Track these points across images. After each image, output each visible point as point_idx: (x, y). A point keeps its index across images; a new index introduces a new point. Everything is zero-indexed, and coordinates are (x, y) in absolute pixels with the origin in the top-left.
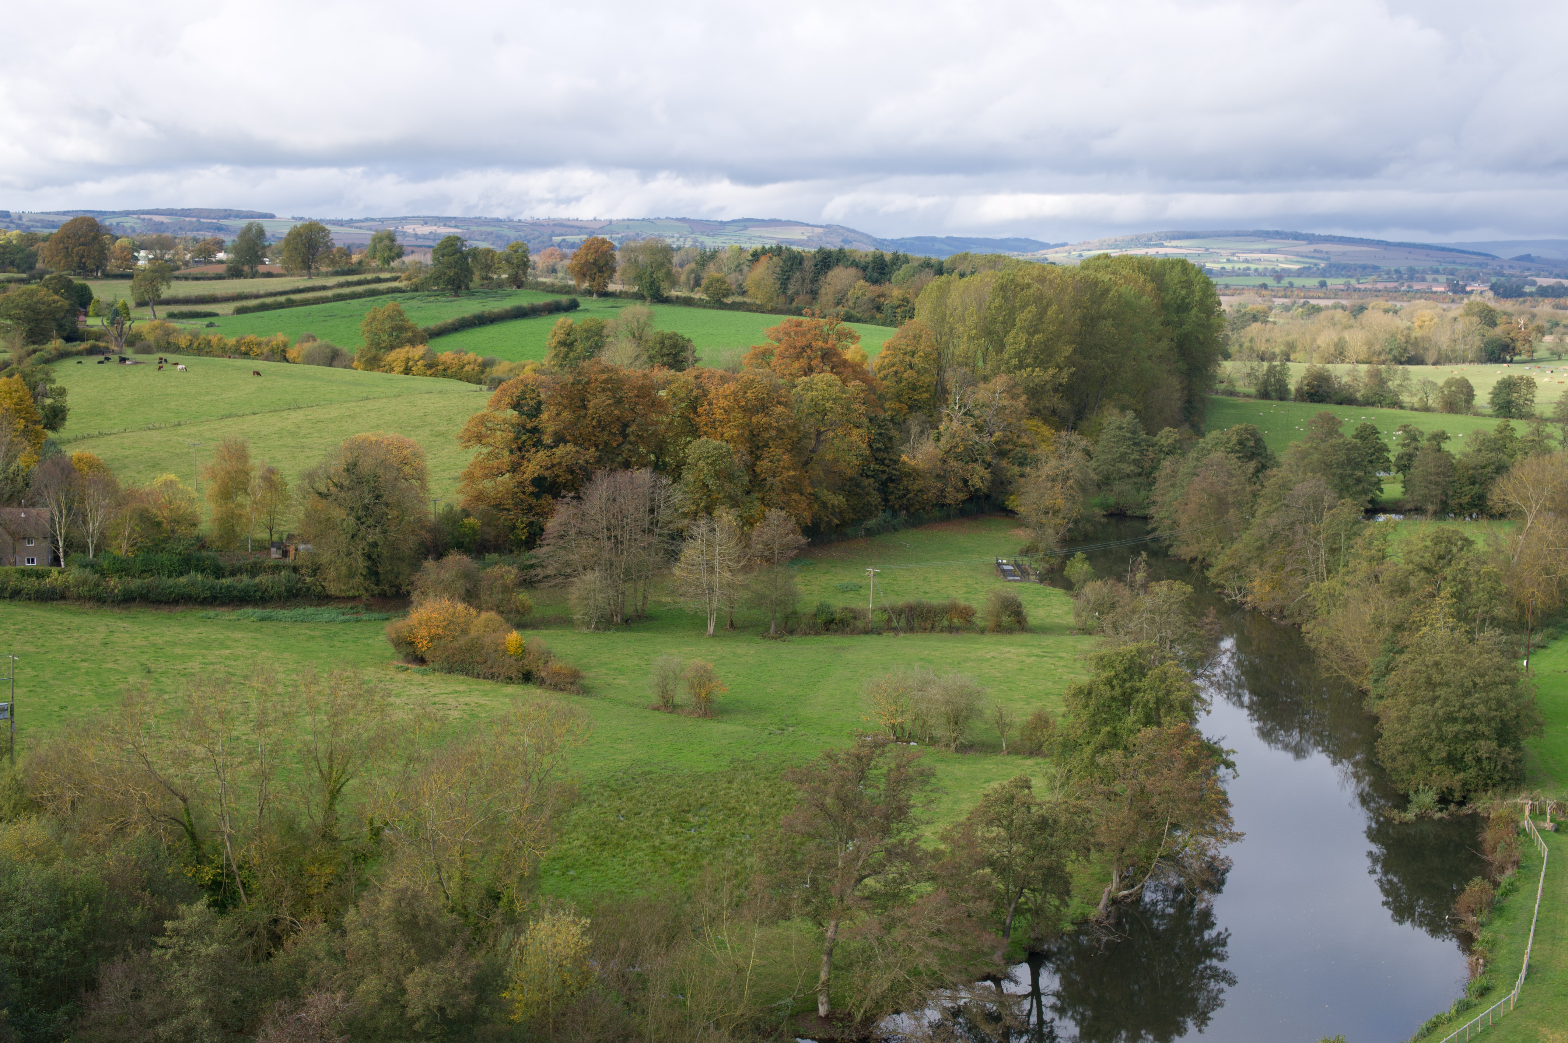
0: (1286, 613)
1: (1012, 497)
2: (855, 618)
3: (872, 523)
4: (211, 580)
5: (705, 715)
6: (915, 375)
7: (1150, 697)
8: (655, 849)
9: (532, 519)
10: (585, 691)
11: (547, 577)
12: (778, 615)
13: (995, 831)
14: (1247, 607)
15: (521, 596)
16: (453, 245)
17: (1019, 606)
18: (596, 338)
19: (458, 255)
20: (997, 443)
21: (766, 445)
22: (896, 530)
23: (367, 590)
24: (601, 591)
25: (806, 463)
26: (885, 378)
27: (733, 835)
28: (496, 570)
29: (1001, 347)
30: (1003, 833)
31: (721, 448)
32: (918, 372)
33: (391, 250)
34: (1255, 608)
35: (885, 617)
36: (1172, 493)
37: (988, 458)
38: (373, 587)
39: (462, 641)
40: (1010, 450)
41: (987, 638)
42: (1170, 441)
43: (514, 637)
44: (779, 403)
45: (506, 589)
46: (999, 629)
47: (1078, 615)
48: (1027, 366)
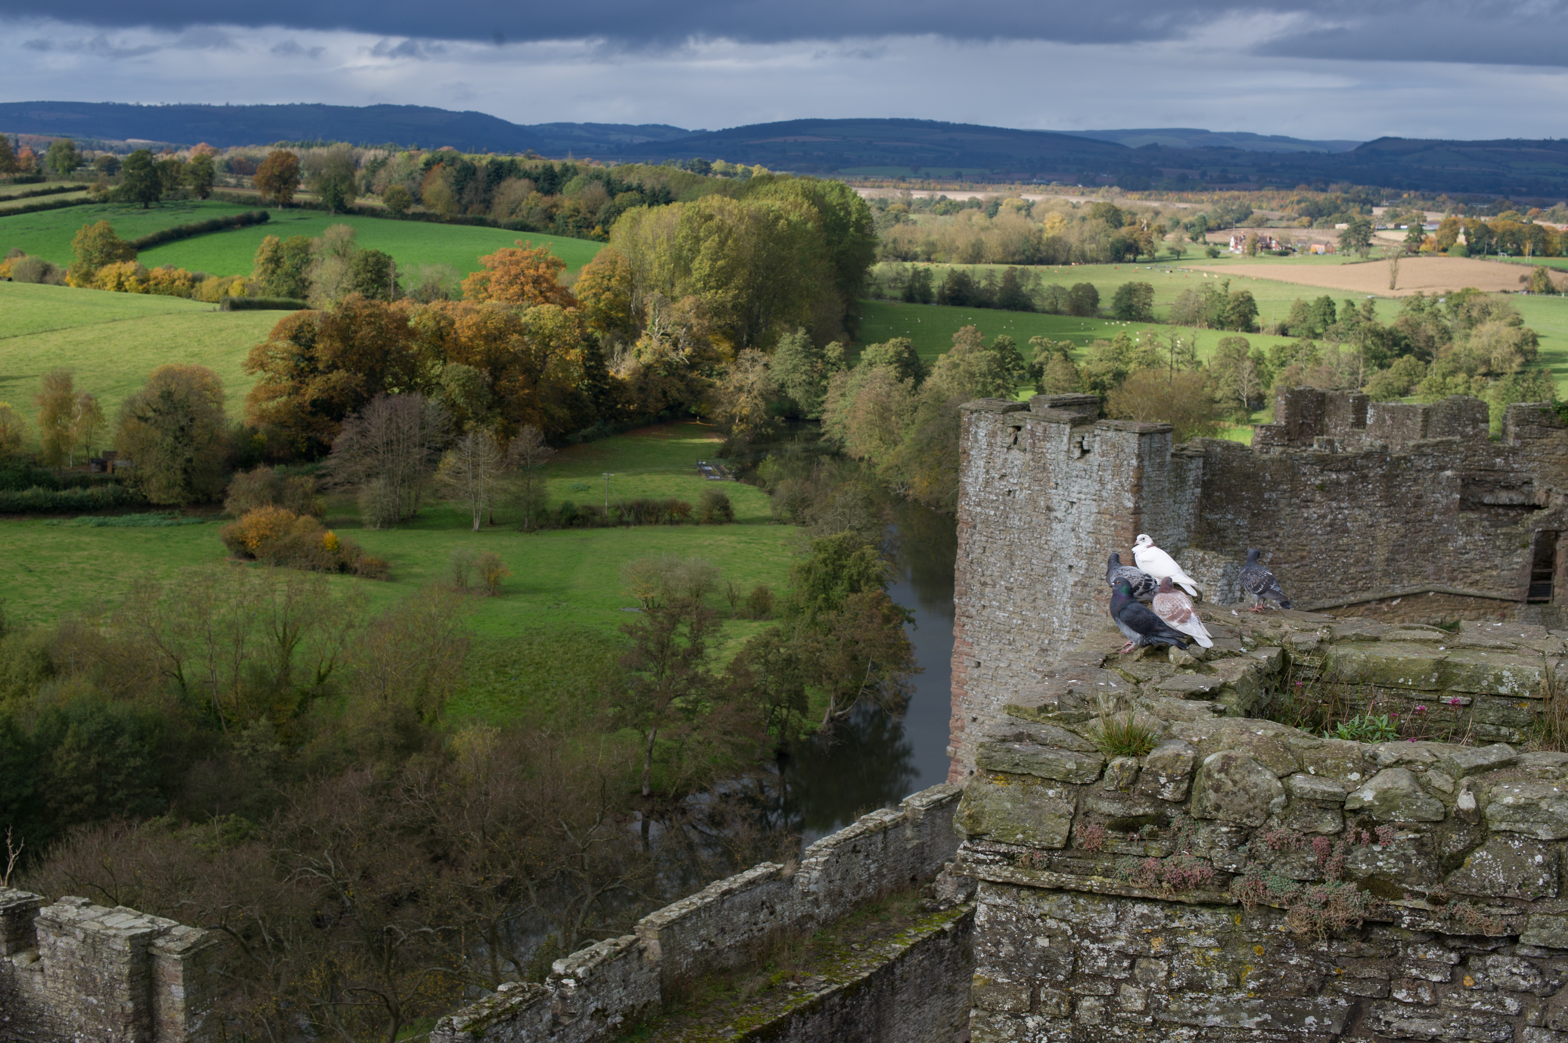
0: (942, 503)
1: (703, 406)
2: (594, 514)
3: (589, 430)
4: (50, 493)
5: (494, 594)
6: (612, 297)
7: (854, 571)
8: (491, 693)
9: (310, 434)
10: (392, 579)
11: (336, 484)
12: (531, 512)
13: (756, 667)
14: (909, 499)
15: (318, 501)
16: (143, 159)
17: (727, 502)
18: (302, 255)
19: (148, 169)
20: (687, 357)
21: (504, 368)
22: (607, 436)
23: (184, 498)
24: (385, 496)
25: (535, 382)
26: (586, 299)
27: (545, 682)
28: (296, 480)
29: (688, 272)
30: (762, 669)
31: (469, 371)
32: (616, 296)
33: (71, 159)
34: (916, 500)
35: (618, 513)
36: (841, 402)
37: (682, 372)
38: (188, 495)
39: (287, 540)
40: (699, 363)
41: (702, 529)
42: (836, 353)
43: (330, 535)
44: (515, 331)
45: (306, 496)
46: (712, 521)
47: (774, 508)
48: (711, 288)
